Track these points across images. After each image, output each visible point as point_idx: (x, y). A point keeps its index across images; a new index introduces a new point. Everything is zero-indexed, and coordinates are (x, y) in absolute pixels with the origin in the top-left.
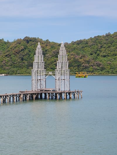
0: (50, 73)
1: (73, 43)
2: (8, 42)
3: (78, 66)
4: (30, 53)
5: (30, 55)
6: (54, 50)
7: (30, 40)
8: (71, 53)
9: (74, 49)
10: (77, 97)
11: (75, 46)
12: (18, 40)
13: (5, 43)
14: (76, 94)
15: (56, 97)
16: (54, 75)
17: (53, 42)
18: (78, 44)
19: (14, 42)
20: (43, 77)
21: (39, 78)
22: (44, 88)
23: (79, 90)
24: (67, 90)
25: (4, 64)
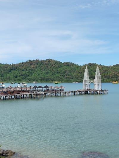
0: (92, 81)
1: (114, 66)
2: (80, 66)
3: (117, 78)
4: (91, 71)
5: (91, 72)
6: (104, 70)
7: (92, 65)
8: (113, 71)
9: (115, 69)
10: (105, 93)
11: (115, 67)
12: (85, 65)
13: (79, 66)
14: (104, 91)
15: (97, 92)
16: (94, 82)
17: (103, 66)
18: (117, 66)
19: (83, 66)
20: (88, 83)
21: (86, 84)
22: (89, 89)
23: (107, 90)
24: (100, 89)
25: (78, 77)
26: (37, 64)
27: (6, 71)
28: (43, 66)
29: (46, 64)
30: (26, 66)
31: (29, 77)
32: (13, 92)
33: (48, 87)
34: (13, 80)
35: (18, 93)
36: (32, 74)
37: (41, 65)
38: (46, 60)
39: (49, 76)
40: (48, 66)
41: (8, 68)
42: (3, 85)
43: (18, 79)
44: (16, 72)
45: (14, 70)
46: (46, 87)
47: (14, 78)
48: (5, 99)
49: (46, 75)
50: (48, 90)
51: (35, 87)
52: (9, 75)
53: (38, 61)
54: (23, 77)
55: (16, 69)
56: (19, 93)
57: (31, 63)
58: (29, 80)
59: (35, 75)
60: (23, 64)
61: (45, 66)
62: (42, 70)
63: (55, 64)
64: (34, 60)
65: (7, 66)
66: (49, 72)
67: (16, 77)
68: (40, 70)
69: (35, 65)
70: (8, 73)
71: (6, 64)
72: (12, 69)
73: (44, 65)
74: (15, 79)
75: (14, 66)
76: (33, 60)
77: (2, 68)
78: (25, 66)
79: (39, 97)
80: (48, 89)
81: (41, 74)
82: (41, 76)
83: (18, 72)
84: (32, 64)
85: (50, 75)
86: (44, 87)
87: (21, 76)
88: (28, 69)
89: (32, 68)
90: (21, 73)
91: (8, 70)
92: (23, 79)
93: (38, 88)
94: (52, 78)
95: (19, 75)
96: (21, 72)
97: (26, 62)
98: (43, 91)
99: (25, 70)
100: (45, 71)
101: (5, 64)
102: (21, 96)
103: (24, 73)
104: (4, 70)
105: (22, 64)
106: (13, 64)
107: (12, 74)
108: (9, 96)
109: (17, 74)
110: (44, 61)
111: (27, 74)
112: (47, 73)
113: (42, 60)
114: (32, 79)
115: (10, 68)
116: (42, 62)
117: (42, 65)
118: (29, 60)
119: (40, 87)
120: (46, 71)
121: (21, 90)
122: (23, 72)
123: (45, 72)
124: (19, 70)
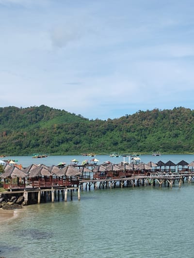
26: (156, 118)
27: (98, 133)
28: (168, 123)
29: (173, 118)
30: (133, 123)
31: (140, 144)
32: (117, 174)
33: (187, 164)
34: (110, 149)
35: (127, 177)
36: (146, 138)
37: (162, 119)
38: (174, 109)
39: (179, 140)
40: (178, 121)
41: (101, 126)
42: (96, 160)
43: (119, 147)
44: (116, 135)
45: (112, 130)
46: (183, 163)
47: (112, 145)
48: (103, 188)
49: (174, 140)
50: (187, 170)
51: (160, 164)
52: (102, 140)
53: (156, 112)
54: (129, 143)
55: (116, 129)
56: (130, 176)
57: (143, 116)
58: (140, 149)
59: (151, 139)
60: (128, 119)
61: (172, 121)
62: (164, 129)
63: (191, 118)
64: (150, 110)
65: (98, 122)
66: (180, 134)
67: (116, 144)
68: (162, 130)
69: (150, 119)
70: (100, 136)
71: (96, 120)
72: (108, 130)
73: (170, 120)
74: (114, 147)
75: (112, 123)
76: (148, 111)
77: (90, 127)
78: (132, 121)
79: (171, 184)
80: (186, 167)
81: (164, 137)
82: (164, 141)
83: (118, 133)
84: (145, 119)
85: (183, 140)
86: (179, 164)
87: (125, 143)
88: (138, 128)
89: (146, 126)
90: (124, 136)
91: (100, 131)
92: (128, 148)
93: (166, 165)
94: (185, 145)
95: (121, 139)
96: (124, 133)
97: (134, 115)
98: (176, 172)
99: (132, 130)
100: (171, 131)
101: (94, 120)
102: (134, 181)
103: (129, 135)
104: (93, 132)
105: (126, 119)
106: (109, 119)
107: (108, 138)
108: (111, 182)
109: (117, 139)
110: (169, 111)
111: (136, 137)
112: (176, 136)
113: (164, 110)
114: (145, 147)
115: (105, 126)
116: (165, 114)
117: (164, 120)
118: (140, 112)
119: (170, 164)
120: (174, 132)
121: (134, 169)
122: (128, 133)
123: (171, 133)
124: (121, 130)
